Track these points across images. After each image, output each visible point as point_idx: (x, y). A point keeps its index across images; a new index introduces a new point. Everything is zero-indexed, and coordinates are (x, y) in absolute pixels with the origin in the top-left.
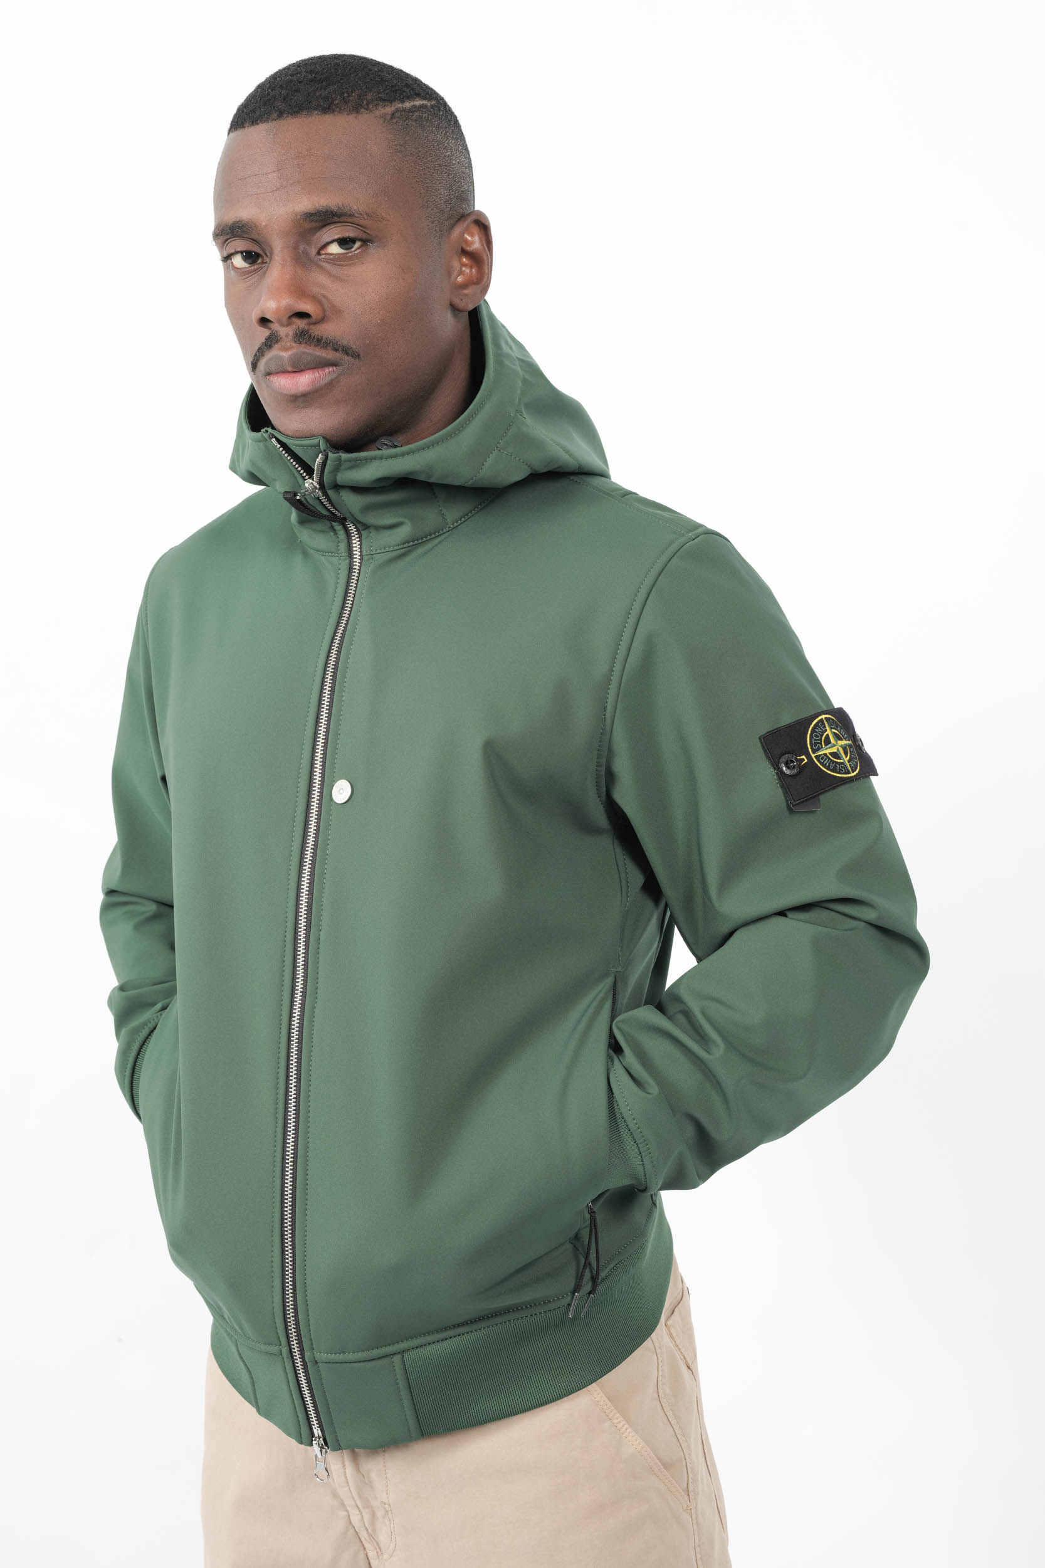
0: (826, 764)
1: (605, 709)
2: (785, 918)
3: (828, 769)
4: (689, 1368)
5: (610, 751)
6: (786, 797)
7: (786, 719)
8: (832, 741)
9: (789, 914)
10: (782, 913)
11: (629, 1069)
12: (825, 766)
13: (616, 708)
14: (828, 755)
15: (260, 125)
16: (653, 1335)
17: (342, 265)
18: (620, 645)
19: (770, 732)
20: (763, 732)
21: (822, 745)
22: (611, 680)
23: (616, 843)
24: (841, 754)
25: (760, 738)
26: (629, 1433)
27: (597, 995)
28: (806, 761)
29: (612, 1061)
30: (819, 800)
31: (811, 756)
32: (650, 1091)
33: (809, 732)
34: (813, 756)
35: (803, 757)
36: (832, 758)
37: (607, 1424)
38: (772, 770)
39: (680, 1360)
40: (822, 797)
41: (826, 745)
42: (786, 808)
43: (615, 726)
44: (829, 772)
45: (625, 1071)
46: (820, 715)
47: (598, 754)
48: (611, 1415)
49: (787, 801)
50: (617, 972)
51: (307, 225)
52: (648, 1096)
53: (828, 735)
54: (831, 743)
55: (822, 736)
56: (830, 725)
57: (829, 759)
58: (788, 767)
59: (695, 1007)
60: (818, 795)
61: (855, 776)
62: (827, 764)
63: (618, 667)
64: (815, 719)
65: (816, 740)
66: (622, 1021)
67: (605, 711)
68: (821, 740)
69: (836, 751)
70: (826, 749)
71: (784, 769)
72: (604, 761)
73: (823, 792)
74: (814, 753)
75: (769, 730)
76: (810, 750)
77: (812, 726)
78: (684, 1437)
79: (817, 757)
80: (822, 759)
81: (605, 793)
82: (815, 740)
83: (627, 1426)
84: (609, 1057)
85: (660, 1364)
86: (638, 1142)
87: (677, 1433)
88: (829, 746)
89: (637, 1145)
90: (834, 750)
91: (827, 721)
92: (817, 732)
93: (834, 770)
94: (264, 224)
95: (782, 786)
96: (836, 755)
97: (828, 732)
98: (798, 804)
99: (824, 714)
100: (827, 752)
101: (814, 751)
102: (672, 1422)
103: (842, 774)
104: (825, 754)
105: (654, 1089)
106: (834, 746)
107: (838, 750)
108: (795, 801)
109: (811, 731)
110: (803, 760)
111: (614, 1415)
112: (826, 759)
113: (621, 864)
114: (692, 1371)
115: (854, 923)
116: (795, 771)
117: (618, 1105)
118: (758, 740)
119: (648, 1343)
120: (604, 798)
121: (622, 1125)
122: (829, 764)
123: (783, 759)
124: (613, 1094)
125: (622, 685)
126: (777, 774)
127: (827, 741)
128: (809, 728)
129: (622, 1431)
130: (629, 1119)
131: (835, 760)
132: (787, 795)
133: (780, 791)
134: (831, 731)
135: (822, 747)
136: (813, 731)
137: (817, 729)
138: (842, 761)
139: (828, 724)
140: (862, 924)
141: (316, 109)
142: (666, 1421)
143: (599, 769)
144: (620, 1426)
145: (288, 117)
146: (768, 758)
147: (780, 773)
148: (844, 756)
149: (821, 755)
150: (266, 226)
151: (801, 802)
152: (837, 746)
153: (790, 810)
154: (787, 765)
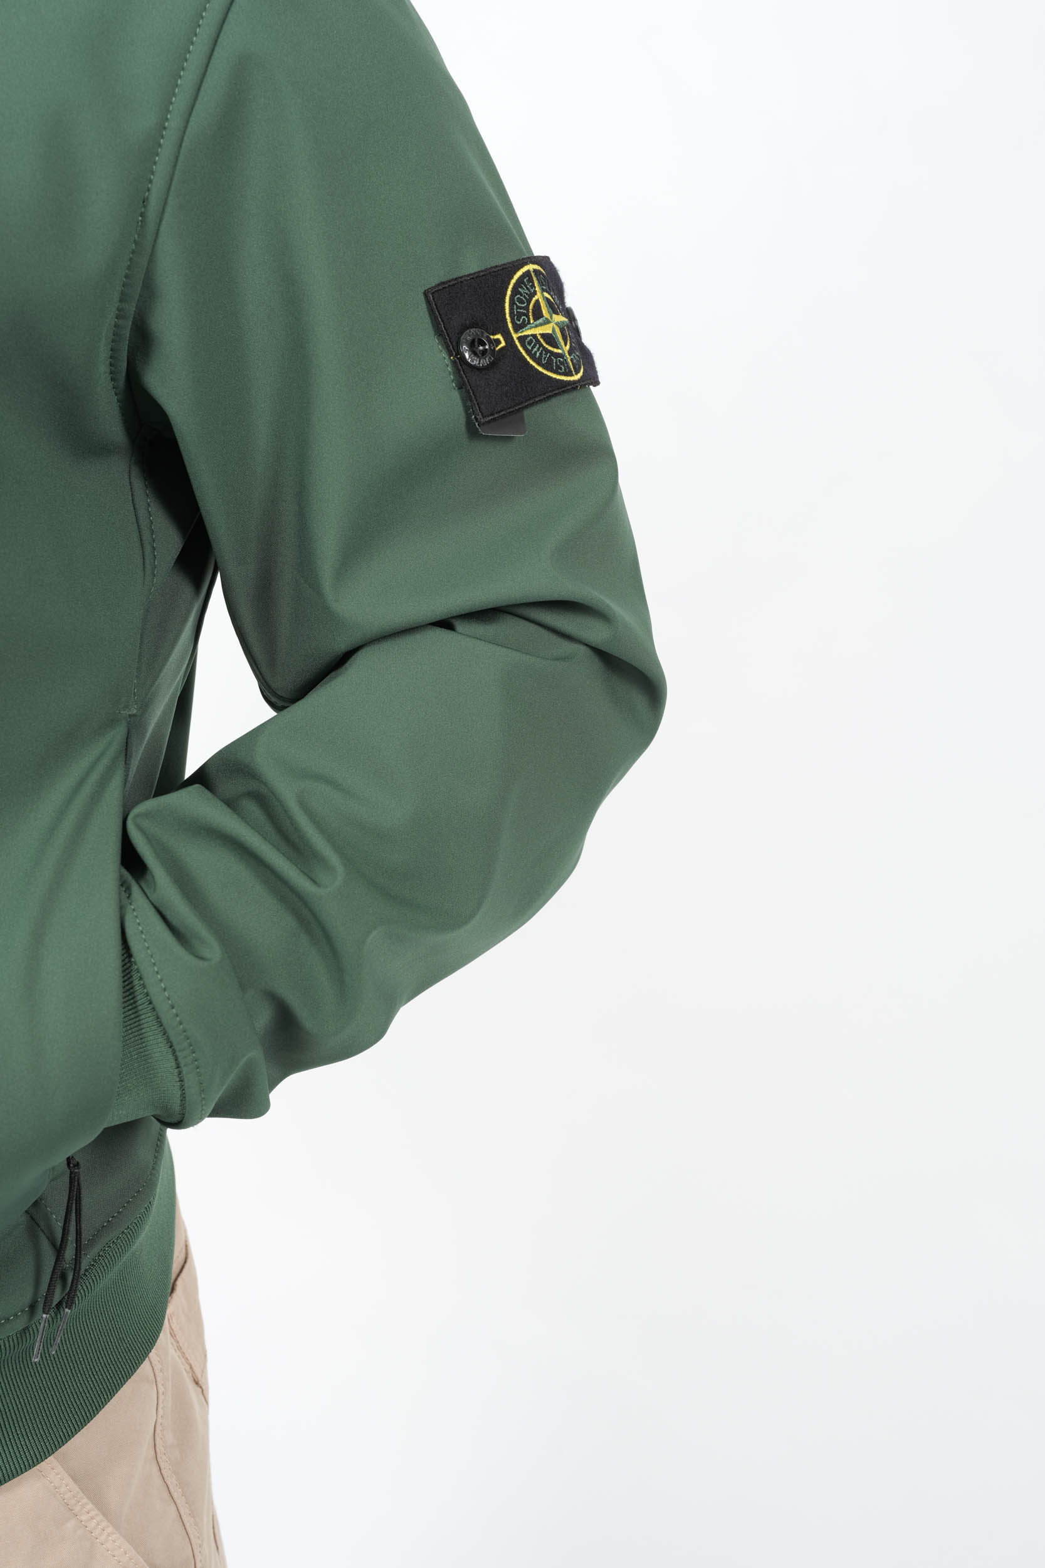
0: (536, 352)
1: (145, 201)
2: (453, 632)
3: (539, 364)
4: (197, 1383)
5: (149, 290)
6: (466, 408)
7: (471, 264)
8: (544, 315)
9: (460, 626)
10: (446, 624)
11: (161, 909)
12: (533, 357)
13: (165, 203)
14: (539, 337)
16: (153, 1354)
18: (180, 77)
19: (443, 283)
20: (433, 281)
21: (529, 320)
22: (160, 146)
23: (135, 470)
24: (558, 340)
25: (425, 294)
26: (109, 1535)
27: (98, 759)
28: (503, 344)
29: (128, 890)
30: (522, 419)
31: (512, 338)
32: (206, 953)
33: (509, 293)
34: (515, 336)
35: (499, 336)
36: (545, 345)
37: (71, 1524)
38: (444, 354)
39: (184, 1372)
40: (527, 413)
41: (535, 320)
42: (463, 428)
43: (160, 240)
44: (540, 369)
45: (156, 913)
46: (526, 264)
47: (123, 294)
48: (77, 1508)
49: (468, 416)
50: (130, 715)
52: (201, 963)
53: (537, 301)
54: (542, 316)
55: (529, 302)
56: (541, 284)
57: (541, 345)
58: (474, 352)
59: (286, 790)
60: (523, 408)
61: (579, 381)
62: (538, 354)
63: (174, 122)
64: (519, 269)
65: (521, 308)
66: (146, 815)
67: (144, 206)
68: (527, 308)
69: (550, 332)
70: (536, 326)
71: (467, 355)
72: (131, 309)
73: (532, 405)
74: (516, 331)
75: (443, 280)
76: (510, 325)
77: (513, 281)
78: (193, 1517)
79: (521, 340)
80: (530, 343)
81: (124, 374)
82: (518, 307)
83: (105, 1524)
84: (123, 883)
85: (161, 1397)
86: (176, 1047)
87: (182, 1513)
88: (541, 321)
89: (174, 1052)
90: (547, 329)
91: (536, 275)
92: (521, 295)
93: (548, 367)
95: (461, 387)
96: (549, 339)
97: (538, 296)
98: (489, 422)
99: (533, 263)
100: (538, 331)
101: (517, 328)
102: (175, 1495)
103: (560, 374)
104: (534, 336)
105: (213, 951)
106: (547, 322)
107: (554, 330)
108: (484, 417)
109: (512, 292)
110: (498, 342)
111: (83, 1506)
112: (535, 345)
113: (142, 512)
114: (201, 1387)
115: (568, 647)
116: (485, 362)
117: (141, 978)
118: (422, 297)
119: (145, 1367)
120: (121, 383)
121: (147, 1019)
122: (541, 354)
123: (468, 335)
124: (130, 956)
125: (181, 158)
126: (454, 362)
127: (538, 314)
128: (509, 284)
129: (97, 1532)
130: (162, 1007)
131: (550, 348)
132: (469, 403)
133: (456, 396)
134: (543, 295)
135: (529, 323)
136: (515, 291)
137: (521, 287)
138: (559, 351)
139: (539, 282)
140: (583, 648)
142: (166, 1496)
143: (121, 322)
144: (93, 1524)
146: (439, 333)
147: (459, 362)
148: (562, 343)
149: (528, 336)
151: (494, 419)
152: (552, 325)
153: (472, 432)
154: (472, 346)
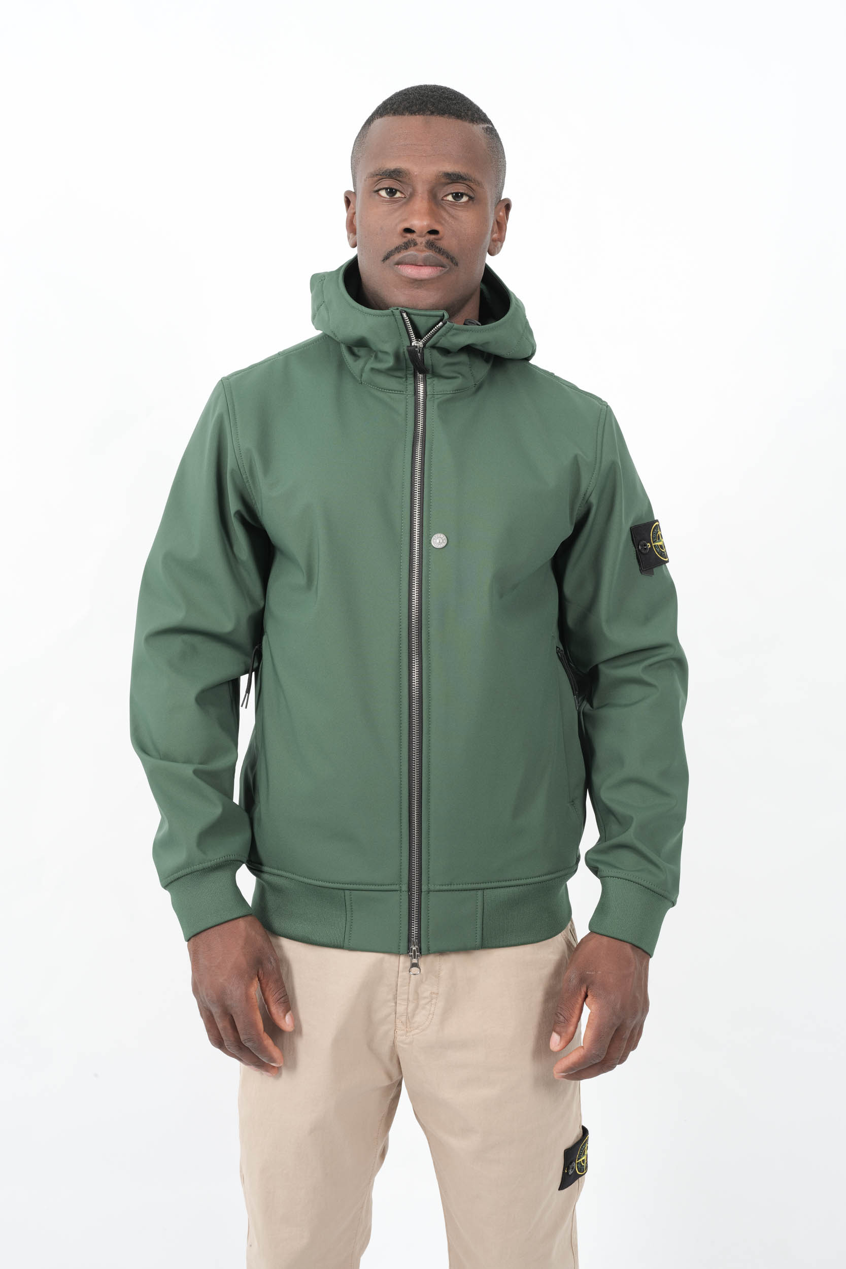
0: (658, 551)
3: (659, 555)
14: (659, 546)
15: (418, 116)
17: (457, 209)
20: (631, 526)
21: (657, 540)
25: (630, 530)
31: (652, 545)
36: (660, 548)
46: (656, 522)
51: (443, 180)
53: (659, 535)
55: (657, 534)
58: (643, 549)
64: (654, 524)
70: (658, 542)
71: (641, 549)
75: (635, 525)
76: (651, 540)
77: (653, 527)
79: (655, 546)
80: (656, 548)
82: (654, 536)
88: (660, 540)
90: (661, 543)
93: (661, 555)
94: (415, 174)
100: (659, 544)
101: (653, 543)
103: (664, 558)
123: (641, 543)
126: (636, 551)
127: (659, 538)
136: (653, 531)
137: (655, 530)
138: (664, 550)
141: (454, 115)
145: (437, 115)
150: (416, 175)
154: (643, 547)
